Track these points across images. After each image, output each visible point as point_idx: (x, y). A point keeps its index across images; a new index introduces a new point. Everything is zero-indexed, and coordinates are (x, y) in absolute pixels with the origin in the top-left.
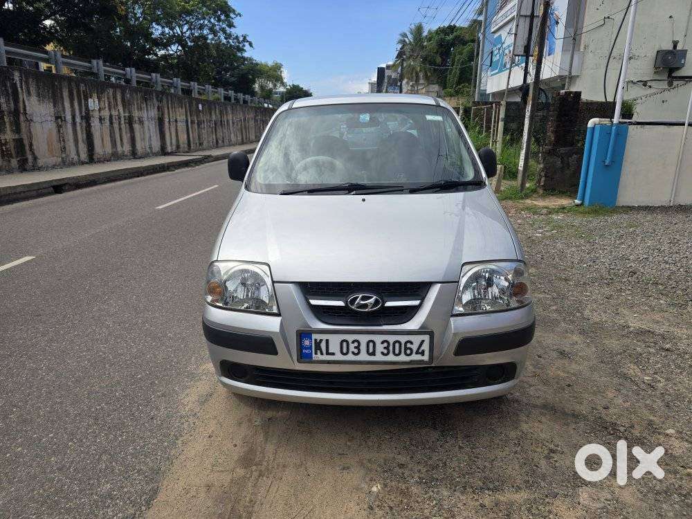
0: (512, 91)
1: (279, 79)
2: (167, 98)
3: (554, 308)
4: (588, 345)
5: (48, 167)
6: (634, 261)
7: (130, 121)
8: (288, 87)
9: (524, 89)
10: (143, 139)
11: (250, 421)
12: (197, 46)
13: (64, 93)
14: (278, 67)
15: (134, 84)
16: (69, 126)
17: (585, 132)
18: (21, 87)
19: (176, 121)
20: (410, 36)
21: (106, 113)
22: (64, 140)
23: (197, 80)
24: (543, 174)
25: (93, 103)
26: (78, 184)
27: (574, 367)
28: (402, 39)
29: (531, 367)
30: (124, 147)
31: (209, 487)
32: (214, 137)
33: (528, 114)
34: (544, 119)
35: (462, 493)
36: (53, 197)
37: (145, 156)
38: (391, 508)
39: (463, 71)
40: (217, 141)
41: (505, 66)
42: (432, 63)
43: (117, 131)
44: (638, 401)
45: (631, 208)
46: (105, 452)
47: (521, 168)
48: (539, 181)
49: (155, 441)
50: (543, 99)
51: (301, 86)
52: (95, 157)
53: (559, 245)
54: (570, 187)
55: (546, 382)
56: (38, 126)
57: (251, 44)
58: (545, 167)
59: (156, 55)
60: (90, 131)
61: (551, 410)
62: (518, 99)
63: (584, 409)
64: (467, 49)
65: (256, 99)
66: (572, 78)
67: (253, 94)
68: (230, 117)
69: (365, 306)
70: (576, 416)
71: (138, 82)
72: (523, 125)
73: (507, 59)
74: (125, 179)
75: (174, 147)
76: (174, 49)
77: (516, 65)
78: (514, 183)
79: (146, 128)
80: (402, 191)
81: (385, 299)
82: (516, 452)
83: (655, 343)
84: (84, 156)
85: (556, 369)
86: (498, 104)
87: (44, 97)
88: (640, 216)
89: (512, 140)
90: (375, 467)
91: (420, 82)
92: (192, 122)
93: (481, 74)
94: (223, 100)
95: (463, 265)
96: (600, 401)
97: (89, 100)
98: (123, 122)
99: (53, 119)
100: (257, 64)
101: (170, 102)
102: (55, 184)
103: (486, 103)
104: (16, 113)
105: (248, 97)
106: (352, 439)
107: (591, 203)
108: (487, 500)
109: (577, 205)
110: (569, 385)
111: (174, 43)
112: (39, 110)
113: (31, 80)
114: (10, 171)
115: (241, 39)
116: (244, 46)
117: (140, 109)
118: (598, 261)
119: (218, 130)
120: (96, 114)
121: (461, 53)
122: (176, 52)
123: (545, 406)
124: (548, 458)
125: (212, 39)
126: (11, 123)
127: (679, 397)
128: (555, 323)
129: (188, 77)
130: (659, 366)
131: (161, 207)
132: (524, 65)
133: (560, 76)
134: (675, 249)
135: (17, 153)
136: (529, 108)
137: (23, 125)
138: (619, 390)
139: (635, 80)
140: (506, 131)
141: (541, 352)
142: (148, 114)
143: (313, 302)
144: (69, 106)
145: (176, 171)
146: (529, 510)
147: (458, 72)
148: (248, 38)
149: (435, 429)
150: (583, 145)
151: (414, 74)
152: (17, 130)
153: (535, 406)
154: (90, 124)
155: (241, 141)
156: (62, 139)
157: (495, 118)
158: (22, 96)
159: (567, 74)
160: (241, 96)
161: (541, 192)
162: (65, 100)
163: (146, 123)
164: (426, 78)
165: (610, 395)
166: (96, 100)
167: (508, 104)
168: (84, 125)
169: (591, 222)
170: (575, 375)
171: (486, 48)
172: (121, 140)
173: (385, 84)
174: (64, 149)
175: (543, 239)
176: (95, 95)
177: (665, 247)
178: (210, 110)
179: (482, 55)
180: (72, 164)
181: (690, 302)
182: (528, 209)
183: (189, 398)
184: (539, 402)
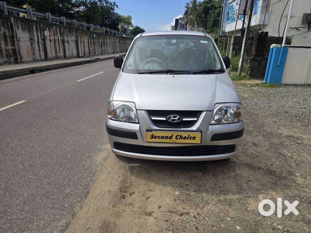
0: (237, 31)
1: (130, 23)
2: (80, 31)
3: (252, 126)
4: (266, 141)
5: (27, 62)
6: (287, 107)
7: (63, 41)
8: (134, 27)
9: (243, 30)
10: (69, 50)
11: (124, 167)
12: (92, 7)
13: (34, 28)
14: (130, 18)
15: (65, 24)
16: (36, 43)
17: (269, 50)
18: (15, 25)
19: (84, 42)
20: (191, 5)
21: (52, 38)
22: (34, 50)
23: (93, 23)
24: (249, 69)
25: (47, 33)
26: (41, 70)
27: (259, 150)
28: (187, 6)
29: (241, 149)
30: (61, 54)
31: (109, 192)
32: (101, 49)
33: (244, 42)
34: (251, 45)
35: (212, 195)
36: (31, 75)
37: (70, 58)
38: (183, 200)
39: (215, 21)
40: (102, 52)
41: (234, 19)
42: (200, 17)
43: (57, 46)
44: (285, 163)
45: (287, 85)
46: (66, 178)
47: (240, 66)
48: (247, 72)
49: (86, 174)
50: (251, 35)
51: (140, 27)
52: (48, 58)
53: (255, 100)
54: (261, 75)
55: (247, 155)
56: (22, 43)
57: (117, 7)
58: (250, 66)
59: (73, 11)
60: (45, 46)
61: (249, 166)
62: (240, 35)
63: (262, 166)
64: (217, 11)
65: (119, 32)
66: (264, 26)
67: (118, 30)
68: (108, 41)
69: (175, 120)
70: (259, 168)
71: (67, 24)
72: (242, 46)
73: (235, 16)
74: (62, 68)
75: (83, 54)
76: (82, 8)
77: (239, 19)
78: (236, 73)
79: (70, 45)
80: (190, 73)
81: (183, 117)
82: (234, 181)
83: (294, 141)
84: (43, 57)
85: (251, 150)
86: (231, 37)
87: (25, 29)
88: (291, 88)
89: (236, 54)
90: (176, 185)
91: (195, 26)
92: (91, 43)
93: (223, 23)
94: (104, 33)
95: (215, 104)
96: (269, 163)
97: (45, 31)
98: (60, 42)
99: (29, 40)
100: (120, 16)
101: (81, 33)
102: (31, 69)
103: (225, 37)
104: (12, 37)
105: (116, 32)
106: (167, 175)
107: (270, 82)
108: (222, 198)
109: (264, 83)
110: (257, 157)
111: (82, 6)
112: (22, 35)
113: (19, 22)
114: (10, 63)
115: (113, 4)
116: (114, 7)
117: (67, 36)
118: (271, 107)
119: (103, 47)
120: (48, 38)
121: (214, 13)
122: (83, 10)
123: (246, 164)
124: (247, 183)
125: (100, 4)
126: (10, 42)
127: (302, 162)
128: (252, 132)
129: (88, 22)
130: (295, 149)
131: (79, 81)
132: (243, 19)
133: (259, 25)
134: (305, 102)
135: (13, 55)
136: (244, 39)
137: (16, 42)
138: (277, 159)
139: (293, 27)
140: (233, 49)
141: (245, 143)
142: (71, 39)
143: (153, 118)
144: (36, 34)
145: (84, 65)
146: (238, 202)
147: (212, 22)
148: (116, 4)
149: (201, 172)
150: (268, 57)
151: (192, 23)
152: (13, 45)
153: (242, 164)
154: (45, 43)
155: (113, 52)
156: (33, 49)
157: (229, 44)
158: (15, 29)
159: (263, 23)
160: (113, 31)
161: (248, 77)
162: (34, 31)
163: (70, 43)
164: (198, 24)
165: (274, 160)
166: (48, 32)
167: (235, 37)
168: (43, 43)
169: (269, 90)
170: (259, 152)
171: (226, 10)
172: (59, 50)
173: (179, 27)
174: (34, 54)
175: (248, 97)
176: (47, 29)
177: (301, 102)
178: (99, 37)
179: (224, 14)
180: (38, 61)
181: (310, 125)
182: (242, 84)
183: (99, 158)
184: (244, 163)
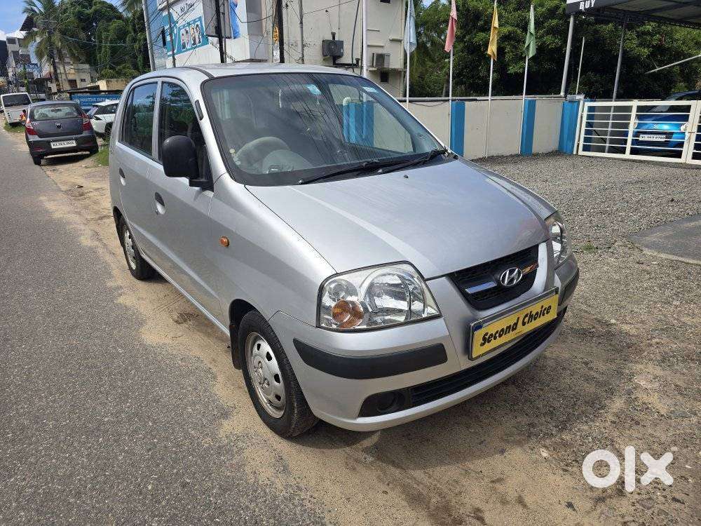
20: (39, 6)
28: (29, 7)
93: (153, 54)
95: (545, 222)
121: (107, 30)
143: (469, 291)
147: (109, 51)
164: (73, 55)
